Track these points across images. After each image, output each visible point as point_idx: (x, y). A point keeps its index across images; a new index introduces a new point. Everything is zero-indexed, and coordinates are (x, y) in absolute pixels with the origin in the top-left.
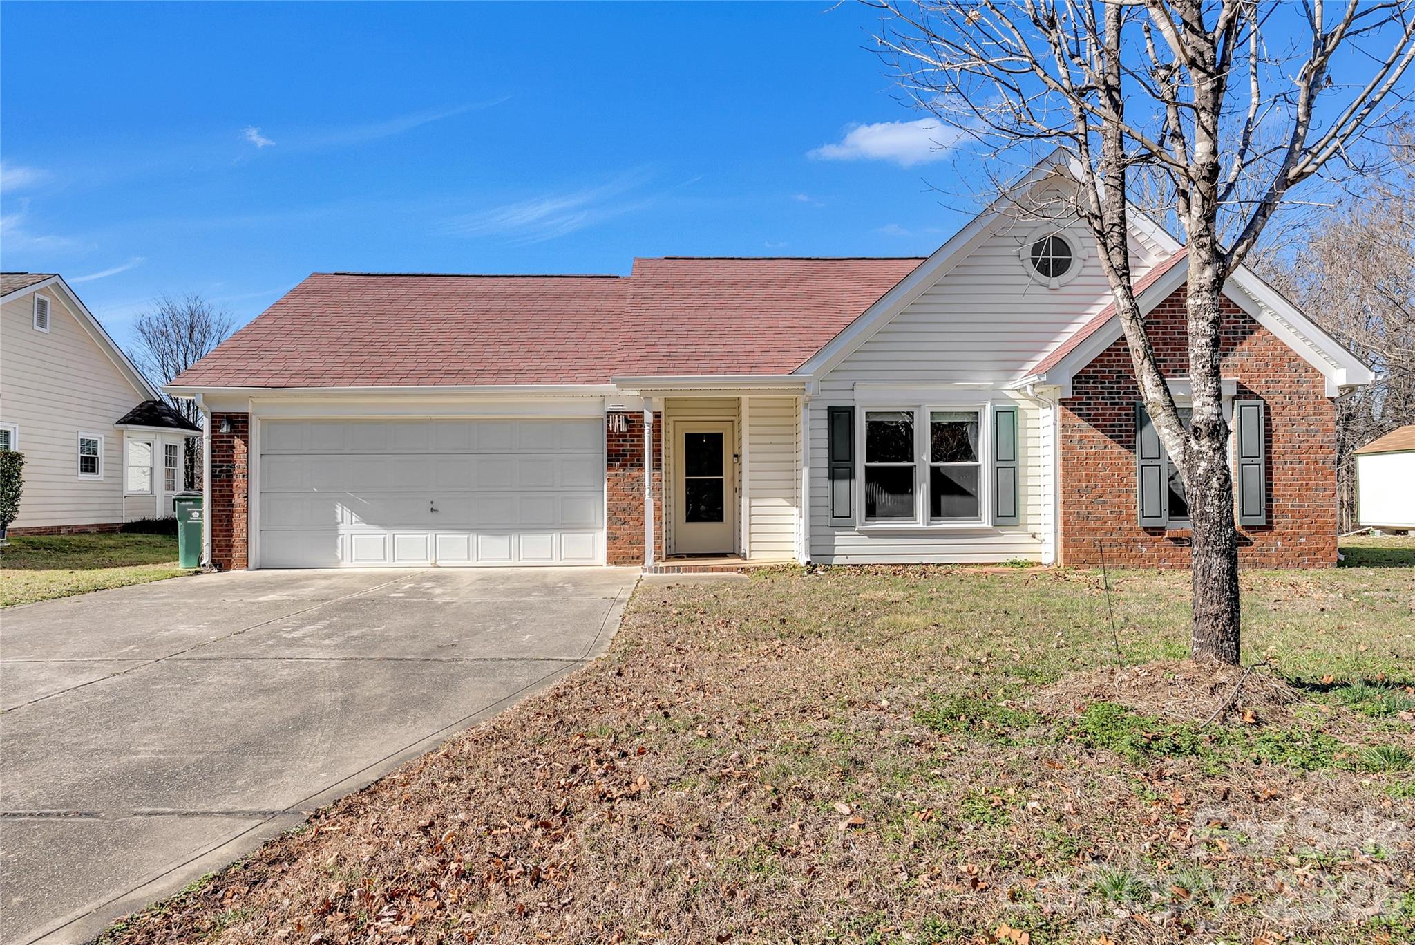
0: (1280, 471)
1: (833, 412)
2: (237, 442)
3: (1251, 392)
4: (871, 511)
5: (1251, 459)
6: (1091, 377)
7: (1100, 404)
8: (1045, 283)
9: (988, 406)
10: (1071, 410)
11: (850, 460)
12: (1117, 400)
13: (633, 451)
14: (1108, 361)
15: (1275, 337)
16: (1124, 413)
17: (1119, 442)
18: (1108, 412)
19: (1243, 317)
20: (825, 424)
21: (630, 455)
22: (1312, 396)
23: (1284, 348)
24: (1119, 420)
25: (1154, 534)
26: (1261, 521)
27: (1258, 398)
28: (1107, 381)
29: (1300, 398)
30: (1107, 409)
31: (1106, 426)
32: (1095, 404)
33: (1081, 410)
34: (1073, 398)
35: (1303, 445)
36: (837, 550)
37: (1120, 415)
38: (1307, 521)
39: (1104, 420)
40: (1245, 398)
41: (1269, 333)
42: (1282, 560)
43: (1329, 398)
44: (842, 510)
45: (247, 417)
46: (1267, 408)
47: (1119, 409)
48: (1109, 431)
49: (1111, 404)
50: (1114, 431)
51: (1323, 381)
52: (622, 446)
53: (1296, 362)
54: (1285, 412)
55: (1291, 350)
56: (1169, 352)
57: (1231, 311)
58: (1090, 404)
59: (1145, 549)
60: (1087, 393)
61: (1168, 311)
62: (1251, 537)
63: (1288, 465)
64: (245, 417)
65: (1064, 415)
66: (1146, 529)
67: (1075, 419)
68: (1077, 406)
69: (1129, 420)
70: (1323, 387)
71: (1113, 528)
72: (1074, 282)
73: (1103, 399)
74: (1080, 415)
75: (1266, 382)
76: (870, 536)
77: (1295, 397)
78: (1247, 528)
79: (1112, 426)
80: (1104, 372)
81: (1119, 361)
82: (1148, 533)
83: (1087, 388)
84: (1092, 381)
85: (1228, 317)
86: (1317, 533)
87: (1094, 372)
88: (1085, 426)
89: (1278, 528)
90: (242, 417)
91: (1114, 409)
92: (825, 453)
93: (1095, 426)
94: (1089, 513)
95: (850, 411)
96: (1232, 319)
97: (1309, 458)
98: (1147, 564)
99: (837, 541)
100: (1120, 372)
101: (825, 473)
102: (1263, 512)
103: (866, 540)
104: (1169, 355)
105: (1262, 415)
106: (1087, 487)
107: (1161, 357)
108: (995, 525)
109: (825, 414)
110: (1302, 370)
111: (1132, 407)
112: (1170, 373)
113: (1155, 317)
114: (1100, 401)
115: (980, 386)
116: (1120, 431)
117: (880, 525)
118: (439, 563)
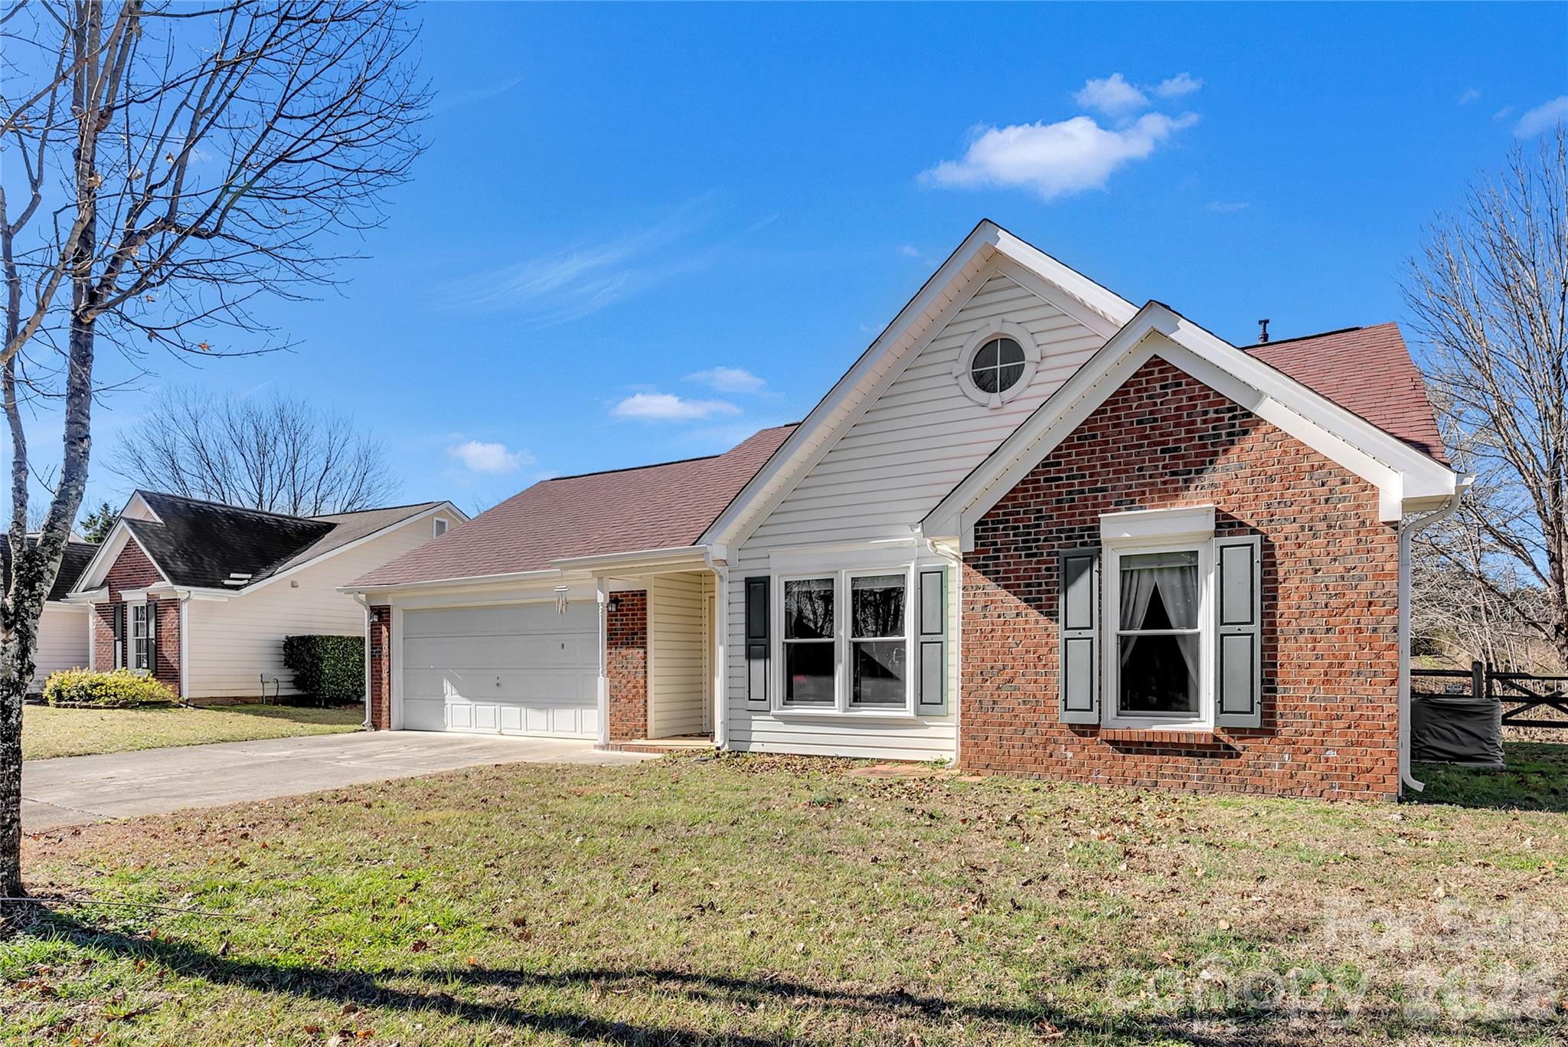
0: (1292, 644)
1: (749, 583)
2: (384, 630)
3: (1241, 524)
4: (790, 696)
5: (1238, 627)
6: (1000, 522)
7: (1012, 557)
8: (985, 402)
9: (912, 566)
10: (974, 567)
11: (765, 637)
12: (1034, 551)
13: (623, 629)
14: (1024, 498)
15: (1287, 435)
16: (1044, 566)
17: (1038, 607)
18: (1023, 567)
19: (1229, 410)
20: (742, 597)
21: (621, 634)
22: (1353, 522)
23: (1302, 450)
24: (1037, 578)
25: (1084, 734)
26: (1254, 721)
27: (1254, 531)
28: (1021, 525)
29: (1329, 527)
30: (1021, 563)
31: (1019, 586)
32: (1006, 557)
33: (987, 566)
34: (976, 552)
35: (1334, 603)
36: (755, 736)
37: (1039, 570)
38: (1339, 725)
39: (1017, 578)
40: (1231, 534)
41: (1275, 429)
42: (1292, 783)
43: (1386, 523)
44: (759, 692)
46: (1268, 548)
47: (1038, 562)
48: (1023, 593)
49: (1027, 556)
50: (1030, 593)
51: (1375, 496)
52: (614, 625)
53: (1323, 469)
54: (1303, 552)
55: (1315, 452)
56: (1111, 476)
57: (1210, 404)
58: (998, 558)
59: (1070, 755)
60: (995, 543)
61: (1110, 418)
62: (1238, 745)
63: (1306, 634)
64: (389, 609)
65: (966, 575)
66: (1071, 726)
67: (979, 579)
68: (981, 562)
69: (1051, 576)
70: (1376, 505)
71: (1027, 724)
72: (1019, 396)
73: (1016, 549)
74: (984, 573)
75: (1269, 506)
76: (786, 722)
77: (1322, 525)
78: (1231, 731)
79: (1028, 585)
80: (1018, 513)
81: (1038, 496)
82: (1075, 732)
83: (995, 536)
84: (1001, 526)
85: (1206, 413)
86: (1359, 744)
87: (1004, 514)
88: (991, 587)
89: (1286, 732)
90: (387, 610)
91: (1030, 563)
92: (742, 629)
93: (1006, 587)
94: (994, 702)
95: (766, 581)
96: (1212, 415)
97: (1347, 622)
98: (1078, 775)
99: (755, 726)
100: (1040, 511)
101: (742, 651)
102: (1258, 708)
103: (781, 726)
104: (1110, 480)
105: (1258, 557)
106: (992, 668)
107: (1099, 485)
108: (918, 713)
109: (742, 587)
110: (1334, 481)
111: (1055, 558)
112: (1112, 507)
113: (1090, 429)
114: (1012, 552)
115: (900, 543)
116: (1039, 592)
117: (799, 710)
118: (503, 731)
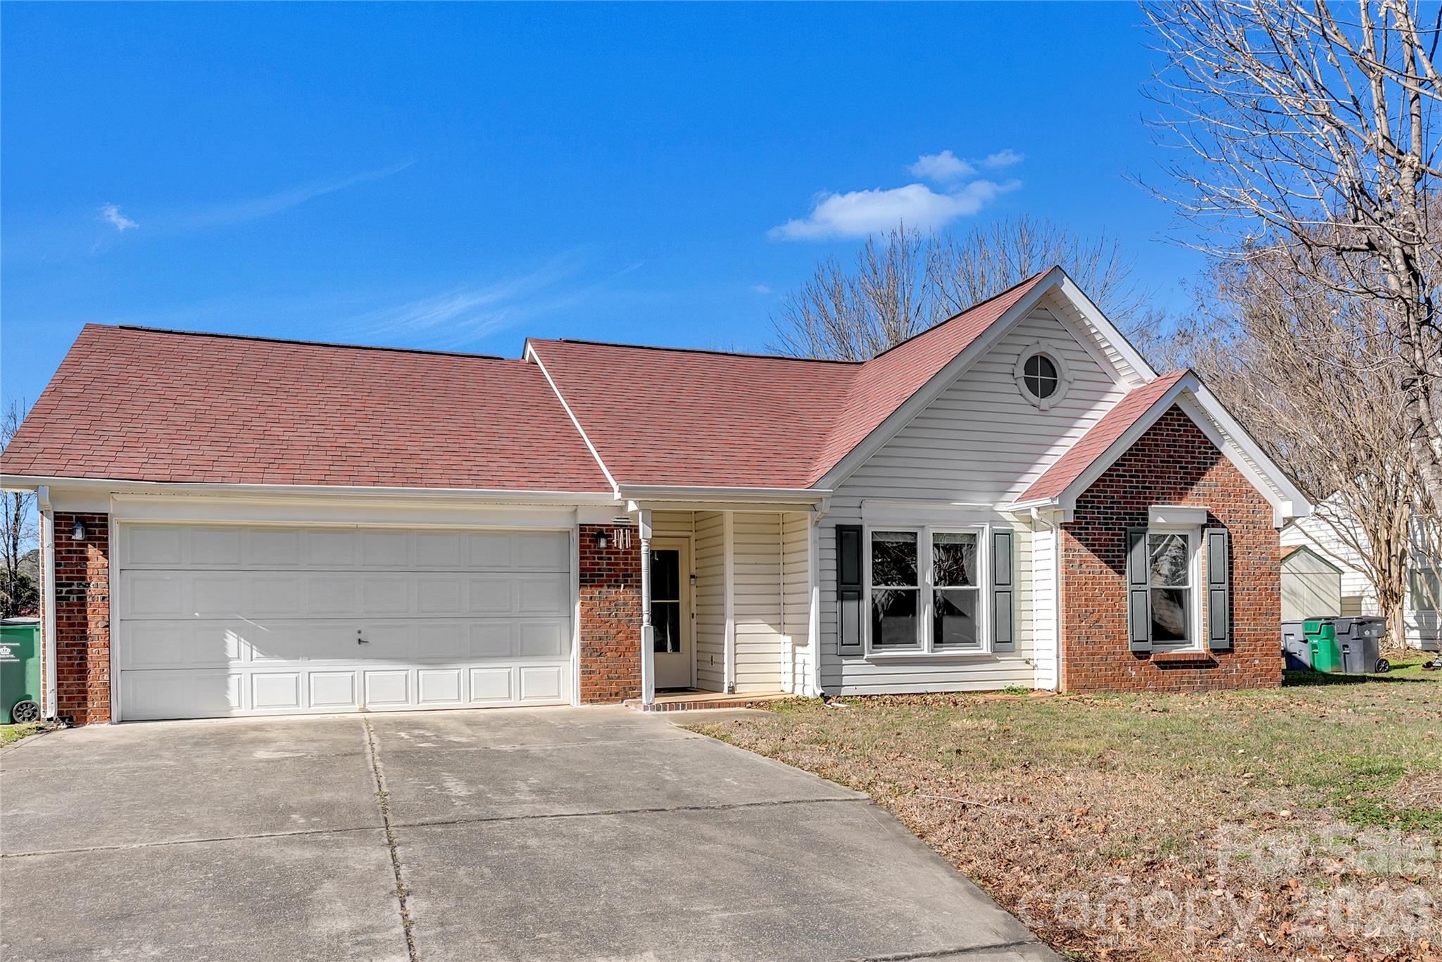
0: (1240, 596)
1: (841, 531)
2: (92, 551)
3: (1218, 521)
4: (877, 640)
5: (1218, 585)
6: (1089, 502)
7: (1096, 529)
8: (1037, 404)
9: (987, 528)
10: (1073, 534)
11: (858, 584)
12: (1110, 526)
13: (610, 570)
14: (1104, 486)
15: (1236, 469)
16: (1116, 538)
17: (1113, 567)
18: (1104, 537)
19: (1211, 448)
20: (833, 544)
21: (607, 575)
22: (1263, 526)
23: (1242, 480)
24: (1112, 546)
25: (1140, 658)
26: (1225, 644)
27: (1223, 527)
28: (1102, 506)
29: (1254, 528)
30: (1102, 534)
31: (1101, 551)
32: (1093, 529)
33: (1080, 534)
34: (1075, 523)
35: (1257, 571)
36: (845, 680)
37: (1113, 540)
38: (1259, 643)
39: (1100, 545)
40: (1213, 526)
41: (1231, 465)
42: (1241, 681)
43: (1276, 529)
44: (850, 637)
45: (106, 519)
46: (1230, 537)
47: (1112, 535)
48: (1104, 557)
49: (1106, 529)
50: (1108, 556)
51: (1272, 512)
52: (598, 564)
53: (1251, 493)
54: (1244, 541)
55: (1248, 482)
56: (1153, 479)
57: (1202, 442)
58: (1087, 529)
59: (1134, 673)
60: (1086, 518)
61: (1153, 440)
62: (1217, 659)
63: (1245, 591)
64: (104, 518)
65: (1067, 540)
66: (1135, 653)
67: (1075, 544)
68: (1077, 531)
69: (1120, 546)
70: (1272, 518)
71: (1108, 653)
72: (1060, 405)
73: (1099, 524)
74: (1079, 539)
75: (1229, 511)
76: (877, 665)
77: (1251, 526)
78: (1214, 651)
79: (1107, 551)
80: (1100, 497)
81: (1112, 487)
82: (1137, 657)
83: (1086, 513)
84: (1090, 505)
85: (1200, 447)
86: (1267, 655)
87: (1092, 497)
88: (1085, 552)
89: (1237, 649)
90: (100, 519)
91: (1108, 534)
92: (833, 575)
93: (1093, 551)
94: (1088, 638)
95: (858, 530)
96: (1202, 450)
97: (1261, 584)
98: (1138, 687)
99: (845, 670)
100: (1113, 497)
101: (834, 596)
102: (1227, 636)
103: (874, 669)
104: (1153, 482)
105: (1226, 543)
106: (1086, 612)
107: (1147, 484)
108: (994, 651)
109: (833, 533)
110: (1256, 501)
111: (1123, 532)
112: (1154, 501)
113: (1142, 445)
114: (1097, 526)
115: (980, 507)
116: (1113, 556)
117: (886, 652)
118: (369, 707)
